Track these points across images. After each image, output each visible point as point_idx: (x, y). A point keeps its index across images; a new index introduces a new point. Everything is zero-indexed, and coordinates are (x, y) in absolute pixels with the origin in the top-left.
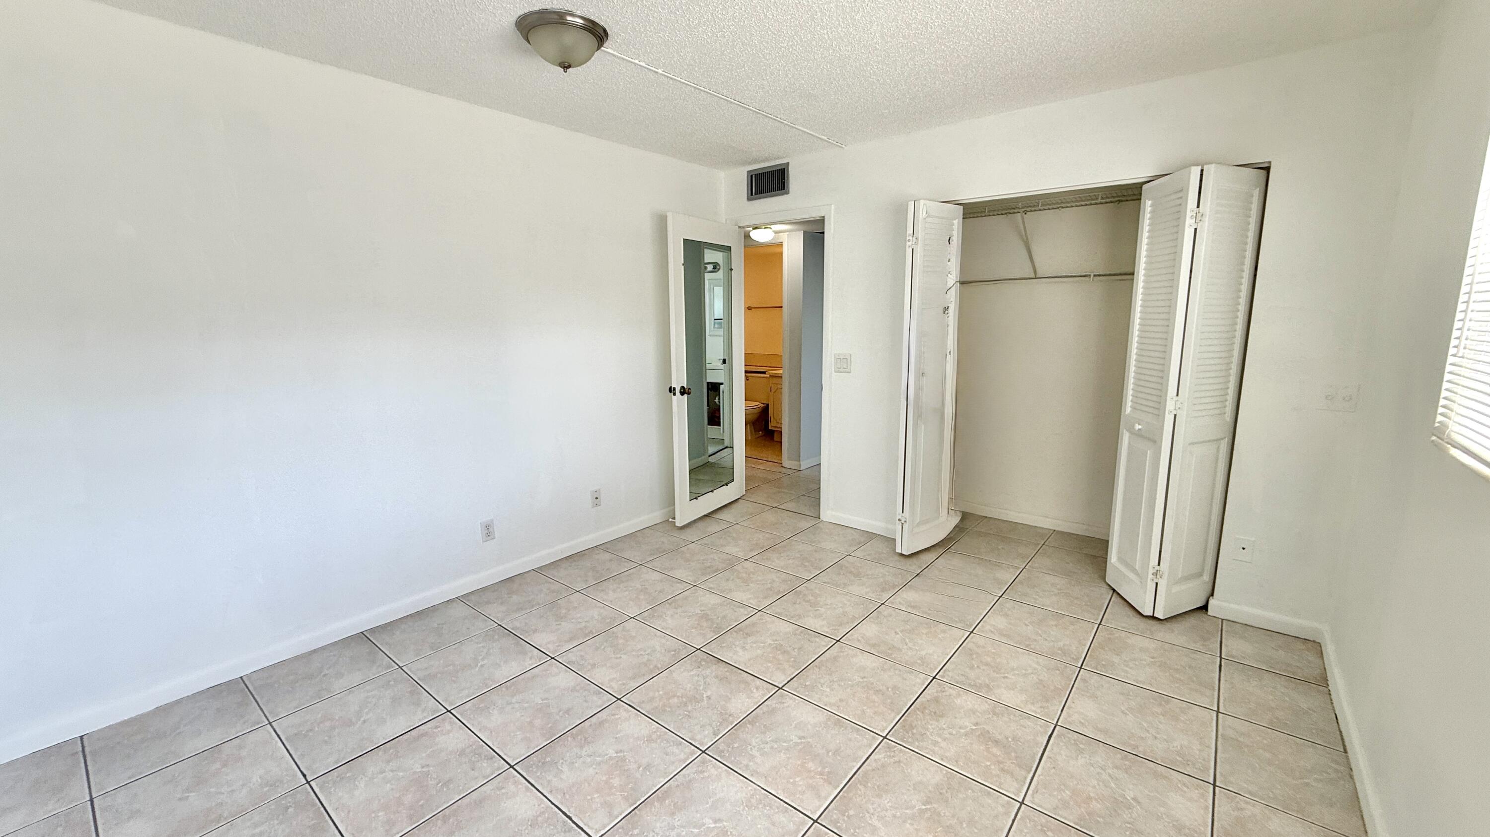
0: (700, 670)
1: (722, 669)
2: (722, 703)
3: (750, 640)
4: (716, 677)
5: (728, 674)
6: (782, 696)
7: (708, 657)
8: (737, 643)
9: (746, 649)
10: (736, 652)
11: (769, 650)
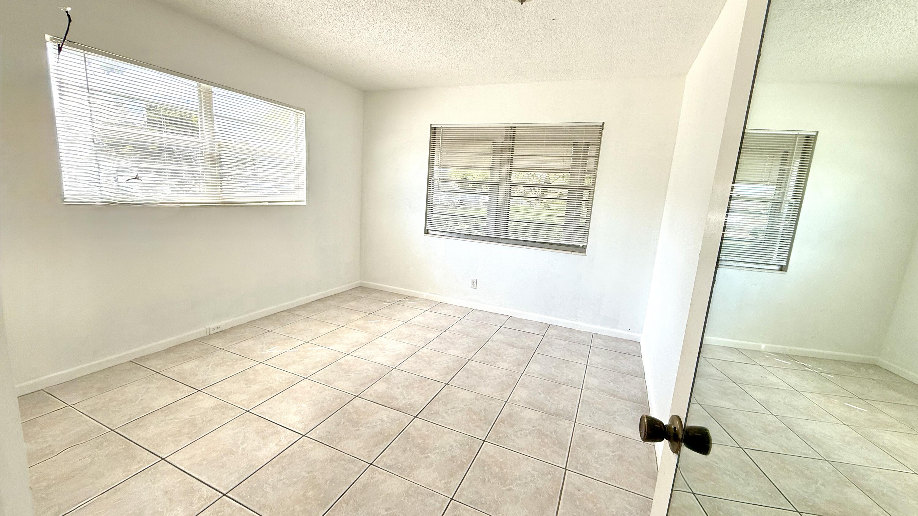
0: (409, 403)
1: (394, 404)
2: (390, 386)
3: (378, 429)
4: (397, 399)
5: (390, 401)
6: (356, 392)
7: (407, 411)
8: (388, 425)
9: (380, 420)
10: (388, 417)
11: (363, 421)
